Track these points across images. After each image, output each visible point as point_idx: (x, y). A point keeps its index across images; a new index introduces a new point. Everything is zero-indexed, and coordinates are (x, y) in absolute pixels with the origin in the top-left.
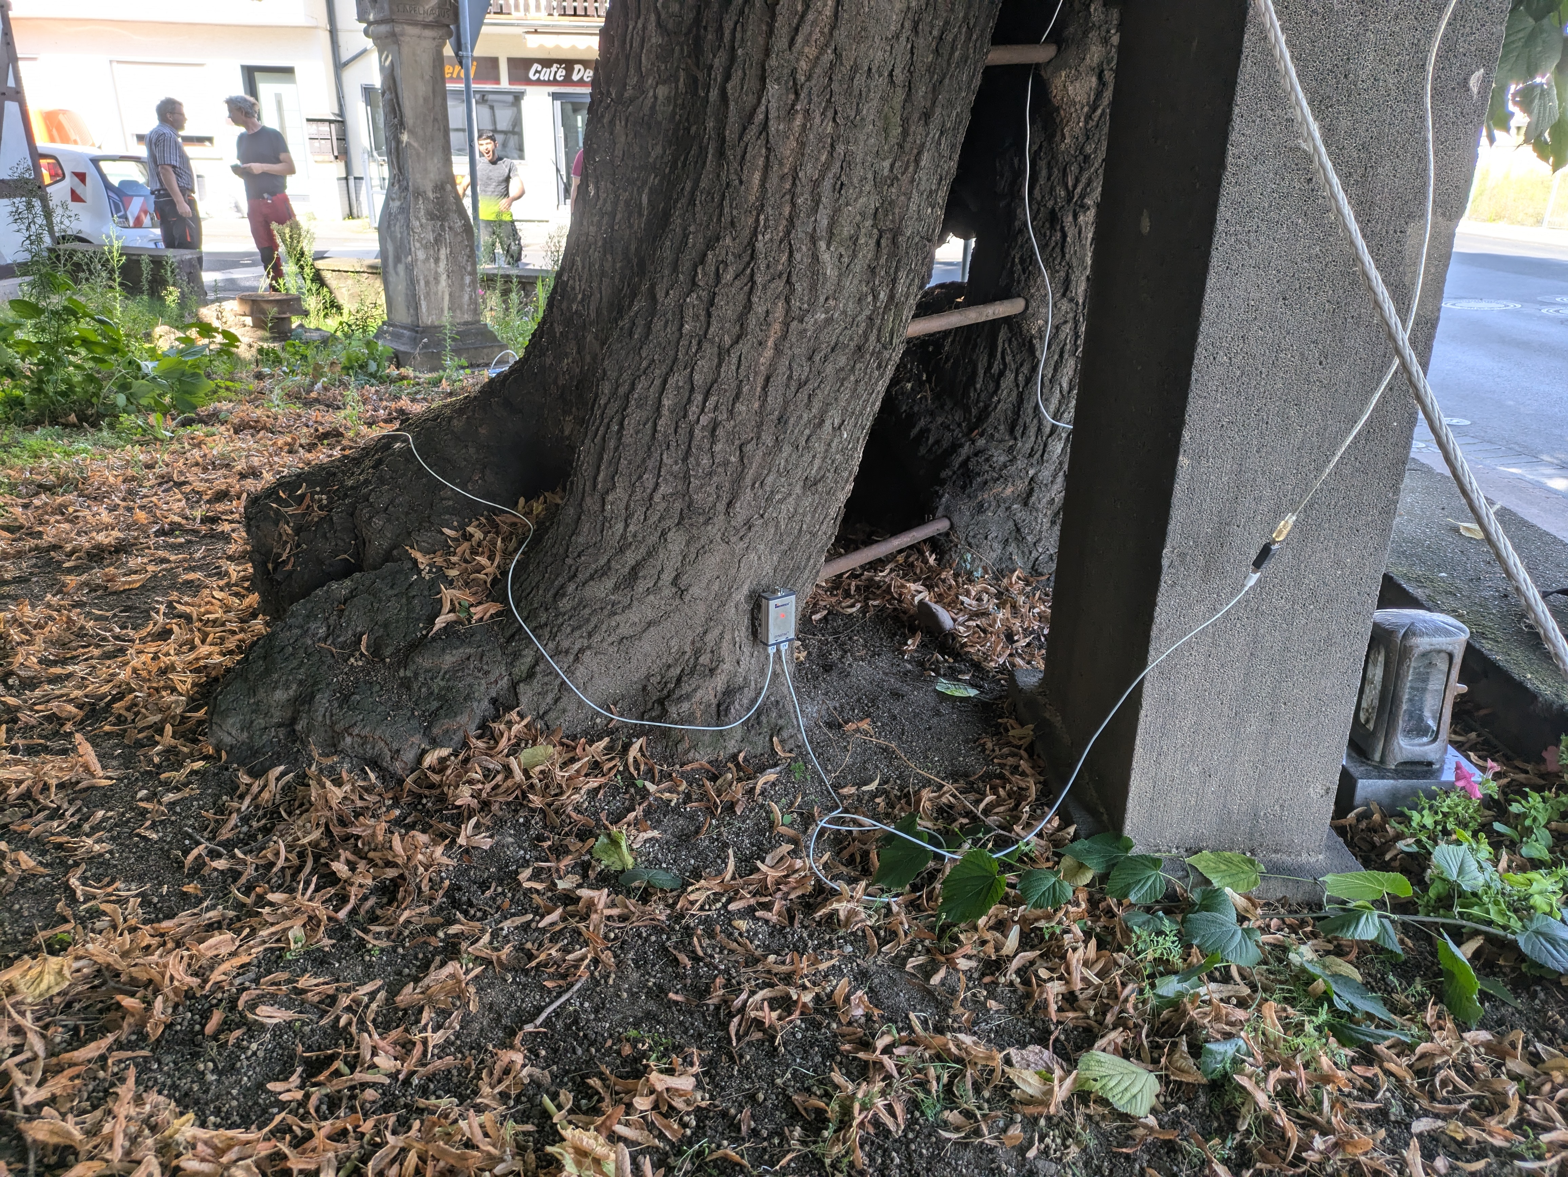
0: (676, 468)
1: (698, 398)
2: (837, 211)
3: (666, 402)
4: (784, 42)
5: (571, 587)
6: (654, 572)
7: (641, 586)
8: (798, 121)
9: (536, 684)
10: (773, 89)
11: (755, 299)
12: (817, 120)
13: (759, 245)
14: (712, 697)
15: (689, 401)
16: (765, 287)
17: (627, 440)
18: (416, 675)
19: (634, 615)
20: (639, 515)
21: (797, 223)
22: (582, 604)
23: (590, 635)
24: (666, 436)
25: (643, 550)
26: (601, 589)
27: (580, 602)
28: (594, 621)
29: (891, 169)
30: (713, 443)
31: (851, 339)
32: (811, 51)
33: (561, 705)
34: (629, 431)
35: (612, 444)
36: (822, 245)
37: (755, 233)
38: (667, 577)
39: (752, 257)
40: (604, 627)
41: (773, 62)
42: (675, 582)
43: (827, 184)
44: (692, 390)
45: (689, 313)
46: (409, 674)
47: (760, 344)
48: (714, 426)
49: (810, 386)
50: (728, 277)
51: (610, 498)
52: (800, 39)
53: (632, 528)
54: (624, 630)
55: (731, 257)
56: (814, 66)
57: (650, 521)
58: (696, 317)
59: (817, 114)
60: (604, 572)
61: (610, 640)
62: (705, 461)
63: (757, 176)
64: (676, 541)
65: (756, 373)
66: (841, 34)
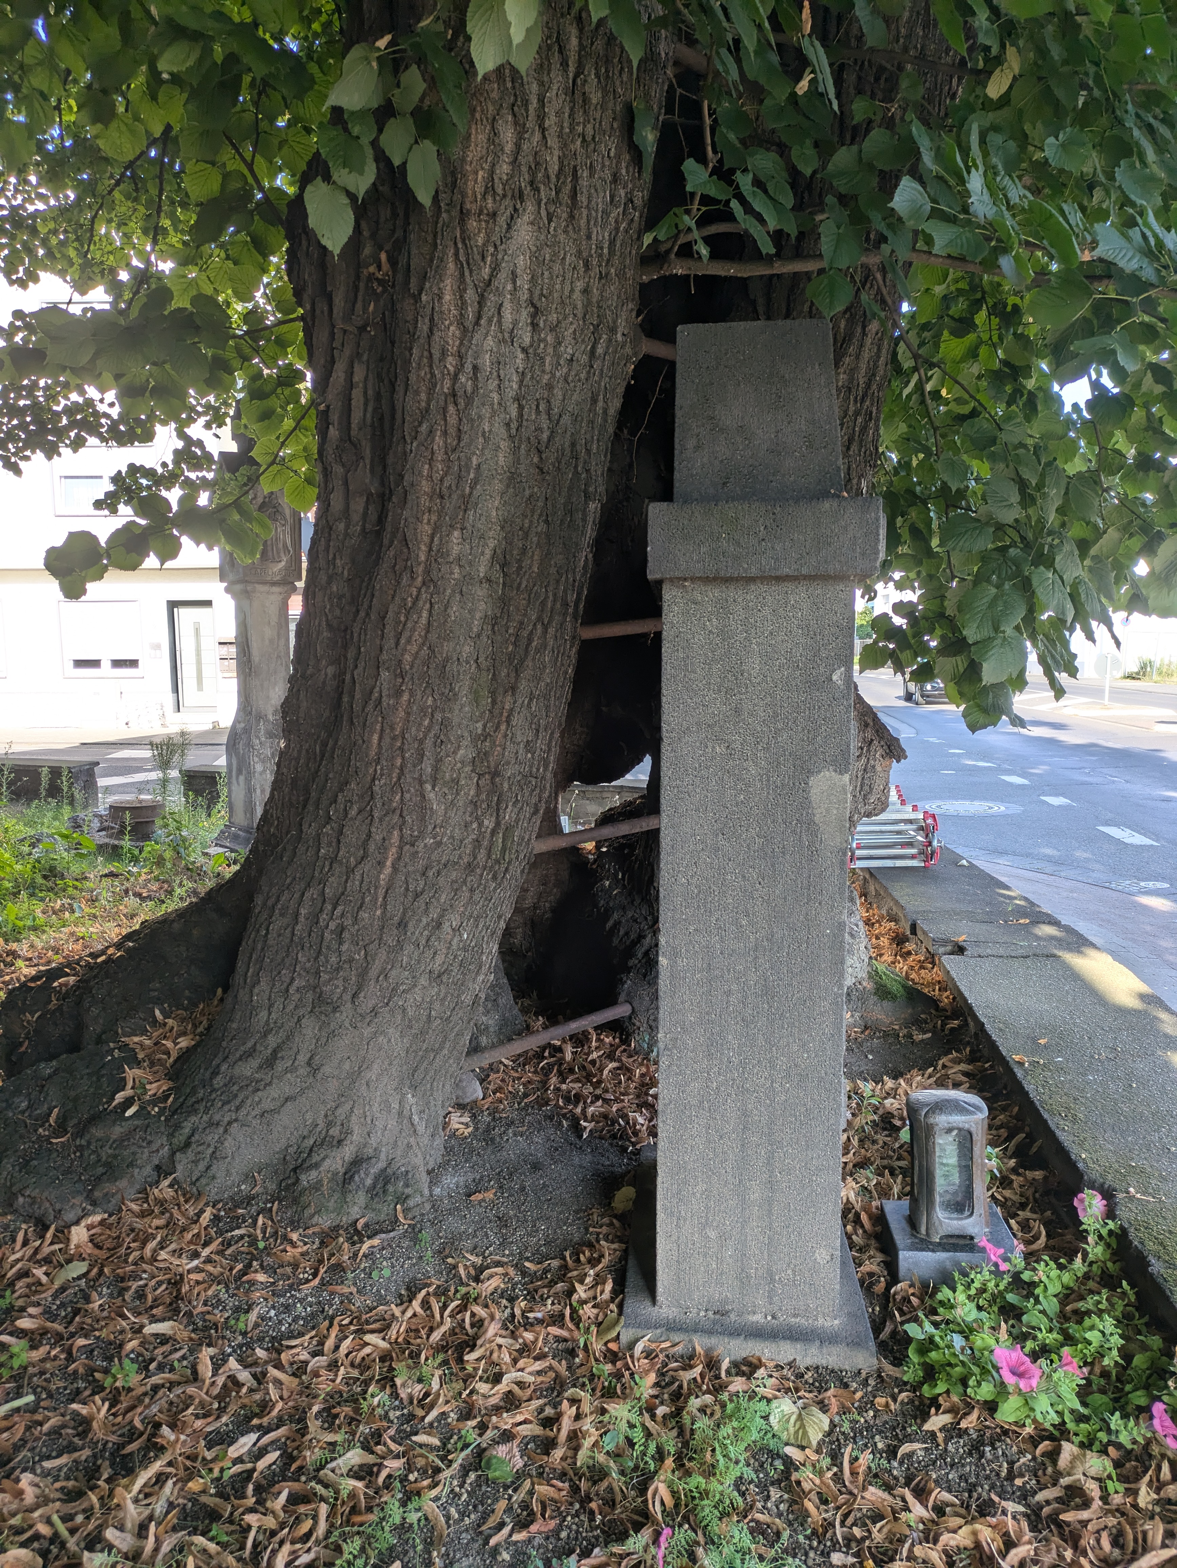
0: (308, 965)
1: (328, 907)
2: (439, 761)
3: (303, 911)
4: (392, 642)
5: (224, 1068)
6: (292, 1053)
7: (280, 1066)
8: (406, 697)
9: (190, 1154)
10: (385, 675)
11: (373, 830)
12: (419, 697)
13: (376, 789)
14: (339, 1167)
15: (321, 910)
16: (381, 820)
17: (271, 942)
18: (89, 1143)
19: (274, 1092)
20: (278, 1005)
21: (406, 771)
22: (232, 1081)
23: (238, 1109)
24: (301, 939)
25: (282, 1034)
26: (247, 1069)
27: (231, 1078)
28: (241, 1097)
29: (484, 729)
30: (340, 944)
31: (460, 857)
32: (413, 648)
33: (210, 1173)
34: (272, 935)
35: (259, 946)
36: (428, 787)
37: (373, 780)
38: (302, 1058)
39: (372, 797)
40: (249, 1102)
41: (384, 657)
42: (309, 1064)
43: (429, 743)
44: (324, 901)
45: (325, 840)
46: (84, 1142)
47: (379, 863)
48: (341, 929)
49: (425, 897)
50: (353, 812)
51: (256, 991)
52: (403, 641)
53: (273, 1016)
54: (267, 1105)
55: (356, 798)
56: (415, 658)
57: (287, 1010)
58: (329, 844)
59: (419, 693)
60: (250, 1054)
61: (253, 1113)
62: (333, 959)
63: (376, 737)
64: (310, 1028)
65: (376, 888)
66: (433, 637)
